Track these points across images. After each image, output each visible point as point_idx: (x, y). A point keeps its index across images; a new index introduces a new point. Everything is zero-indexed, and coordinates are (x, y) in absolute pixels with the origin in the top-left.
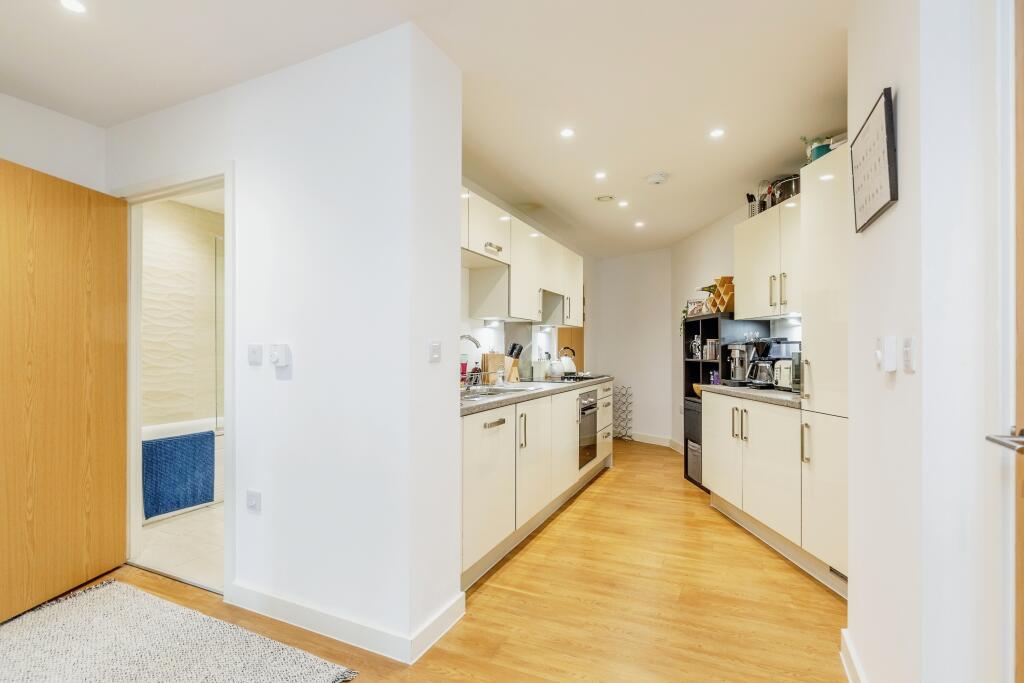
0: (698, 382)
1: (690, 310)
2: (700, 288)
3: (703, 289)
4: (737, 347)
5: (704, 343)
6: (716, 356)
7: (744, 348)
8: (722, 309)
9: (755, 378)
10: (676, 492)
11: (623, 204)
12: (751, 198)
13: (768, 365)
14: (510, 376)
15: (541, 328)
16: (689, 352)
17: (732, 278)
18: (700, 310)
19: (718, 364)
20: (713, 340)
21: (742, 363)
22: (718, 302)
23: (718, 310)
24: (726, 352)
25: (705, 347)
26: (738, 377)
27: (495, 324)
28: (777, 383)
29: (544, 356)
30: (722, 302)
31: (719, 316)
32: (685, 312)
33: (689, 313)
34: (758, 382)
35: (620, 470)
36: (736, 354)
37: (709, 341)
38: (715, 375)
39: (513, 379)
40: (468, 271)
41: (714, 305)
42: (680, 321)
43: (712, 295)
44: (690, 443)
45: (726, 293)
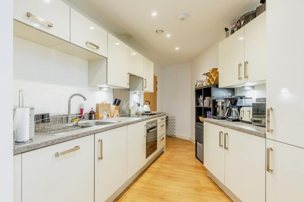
0: (201, 116)
1: (198, 84)
2: (202, 74)
3: (204, 74)
4: (220, 100)
5: (204, 99)
6: (210, 105)
7: (224, 101)
8: (213, 83)
9: (230, 116)
10: (192, 166)
11: (168, 36)
12: (227, 30)
13: (236, 109)
14: (114, 114)
15: (135, 93)
16: (197, 103)
17: (217, 69)
18: (203, 85)
19: (211, 108)
20: (209, 98)
21: (222, 108)
22: (211, 80)
23: (211, 83)
24: (215, 103)
25: (205, 101)
26: (221, 115)
27: (105, 89)
28: (241, 119)
29: (137, 105)
30: (213, 80)
31: (211, 86)
32: (196, 85)
33: (198, 86)
34: (231, 117)
35: (169, 153)
36: (220, 104)
37: (207, 98)
38: (209, 113)
39: (115, 116)
40: (88, 61)
41: (209, 81)
42: (194, 90)
43: (208, 78)
44: (198, 143)
45: (214, 76)
